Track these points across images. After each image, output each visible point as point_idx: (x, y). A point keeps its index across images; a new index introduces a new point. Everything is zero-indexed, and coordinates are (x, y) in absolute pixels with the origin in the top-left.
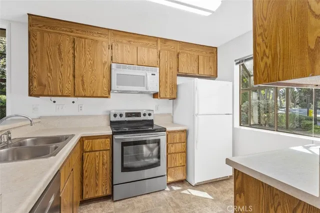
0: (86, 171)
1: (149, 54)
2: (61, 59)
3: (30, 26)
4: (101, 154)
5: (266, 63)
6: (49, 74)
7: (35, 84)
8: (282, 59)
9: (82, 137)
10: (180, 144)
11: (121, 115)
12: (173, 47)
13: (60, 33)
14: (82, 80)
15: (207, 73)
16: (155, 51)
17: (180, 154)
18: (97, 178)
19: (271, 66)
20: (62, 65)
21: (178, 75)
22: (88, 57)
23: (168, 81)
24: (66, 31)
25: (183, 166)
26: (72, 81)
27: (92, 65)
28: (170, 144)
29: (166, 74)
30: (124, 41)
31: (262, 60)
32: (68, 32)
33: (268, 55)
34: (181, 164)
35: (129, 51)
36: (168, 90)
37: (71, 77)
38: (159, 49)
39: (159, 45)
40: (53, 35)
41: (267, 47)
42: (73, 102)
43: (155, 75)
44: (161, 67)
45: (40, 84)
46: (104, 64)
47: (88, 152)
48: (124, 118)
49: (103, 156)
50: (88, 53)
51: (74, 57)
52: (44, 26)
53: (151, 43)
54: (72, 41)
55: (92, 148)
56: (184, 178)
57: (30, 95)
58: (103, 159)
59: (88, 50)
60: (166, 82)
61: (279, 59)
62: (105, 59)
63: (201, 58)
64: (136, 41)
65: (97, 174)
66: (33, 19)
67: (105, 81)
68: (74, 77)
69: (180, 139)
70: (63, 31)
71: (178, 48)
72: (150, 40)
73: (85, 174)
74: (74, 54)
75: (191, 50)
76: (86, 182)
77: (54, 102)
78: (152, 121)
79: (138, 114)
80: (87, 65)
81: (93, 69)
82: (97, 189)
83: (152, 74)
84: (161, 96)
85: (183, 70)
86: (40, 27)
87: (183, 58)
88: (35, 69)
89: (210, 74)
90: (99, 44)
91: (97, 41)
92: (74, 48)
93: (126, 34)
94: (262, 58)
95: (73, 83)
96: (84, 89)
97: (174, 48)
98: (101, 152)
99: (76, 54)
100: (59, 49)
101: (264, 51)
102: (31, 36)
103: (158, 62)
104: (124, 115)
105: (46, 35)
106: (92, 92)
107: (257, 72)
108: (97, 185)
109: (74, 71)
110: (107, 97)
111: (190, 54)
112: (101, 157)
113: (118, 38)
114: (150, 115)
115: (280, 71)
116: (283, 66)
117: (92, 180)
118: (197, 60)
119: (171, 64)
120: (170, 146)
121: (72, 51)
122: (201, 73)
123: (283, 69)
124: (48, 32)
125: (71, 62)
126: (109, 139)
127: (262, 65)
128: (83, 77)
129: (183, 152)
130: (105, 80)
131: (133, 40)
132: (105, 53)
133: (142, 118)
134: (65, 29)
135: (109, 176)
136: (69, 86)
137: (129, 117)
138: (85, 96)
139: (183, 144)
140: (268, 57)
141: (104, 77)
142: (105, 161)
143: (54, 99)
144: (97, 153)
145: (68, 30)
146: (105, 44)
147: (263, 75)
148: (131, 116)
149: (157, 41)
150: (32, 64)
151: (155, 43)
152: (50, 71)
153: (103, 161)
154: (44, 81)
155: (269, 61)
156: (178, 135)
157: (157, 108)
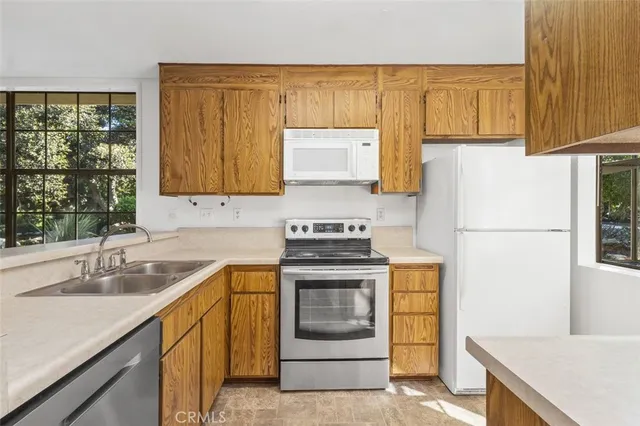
0: (235, 327)
1: (358, 101)
2: (203, 131)
3: (162, 82)
4: (260, 300)
5: (550, 96)
6: (187, 158)
7: (168, 175)
8: (583, 81)
9: (229, 266)
10: (423, 295)
11: (305, 229)
12: (412, 81)
13: (201, 87)
14: (235, 165)
15: (501, 130)
16: (371, 95)
17: (422, 317)
18: (252, 344)
19: (560, 102)
20: (205, 141)
21: (425, 141)
22: (245, 121)
23: (401, 155)
24: (211, 82)
25: (428, 344)
26: (220, 166)
27: (251, 136)
28: (399, 292)
29: (396, 142)
30: (308, 84)
31: (541, 88)
32: (214, 82)
33: (553, 75)
34: (424, 339)
35: (317, 103)
36: (401, 174)
37: (219, 160)
38: (381, 88)
39: (380, 81)
40: (192, 92)
41: (551, 53)
42: (223, 204)
43: (369, 144)
44: (385, 128)
45: (174, 175)
46: (271, 132)
47: (237, 293)
48: (310, 235)
49: (263, 304)
50: (244, 114)
51: (223, 124)
52: (180, 79)
53: (362, 79)
54: (220, 96)
55: (244, 286)
56: (433, 372)
57: (162, 193)
58: (264, 309)
59: (245, 109)
60: (396, 158)
61: (576, 81)
62: (273, 123)
63: (485, 96)
64: (333, 79)
65: (253, 336)
66: (166, 71)
67: (274, 163)
68: (223, 159)
69: (423, 283)
70: (207, 82)
71: (426, 81)
72: (361, 73)
73: (234, 333)
74: (222, 119)
75: (459, 82)
76: (235, 347)
77: (195, 204)
78: (367, 242)
79: (338, 228)
80: (242, 136)
81: (253, 142)
82: (253, 361)
83: (364, 144)
84: (386, 190)
85: (438, 128)
86: (174, 82)
87: (436, 102)
88: (167, 152)
89: (511, 131)
90: (263, 95)
91: (259, 92)
92: (222, 109)
93: (314, 70)
94: (542, 83)
95: (220, 170)
96: (237, 180)
97: (415, 82)
98: (260, 296)
99: (225, 120)
100: (201, 114)
101: (546, 64)
102: (163, 99)
103: (379, 117)
104: (311, 228)
105: (183, 93)
106: (251, 185)
107: (532, 120)
108: (253, 355)
109: (223, 150)
110: (277, 194)
111: (456, 90)
112: (260, 305)
113: (297, 80)
114: (362, 228)
115: (579, 114)
116: (587, 100)
117: (245, 345)
118: (475, 103)
119: (408, 118)
120: (397, 296)
121: (219, 116)
122: (486, 130)
123: (586, 106)
124: (185, 88)
125: (218, 134)
126: (273, 273)
127: (542, 100)
128: (236, 159)
129: (430, 314)
130: (272, 162)
131: (324, 79)
132: (273, 111)
133: (346, 235)
134: (210, 79)
135: (273, 342)
136: (214, 176)
137: (320, 231)
138: (239, 193)
139: (429, 294)
140: (554, 81)
141: (271, 156)
142: (267, 312)
143: (195, 198)
144: (253, 297)
145: (215, 79)
146: (273, 94)
147: (543, 128)
148: (324, 231)
149: (376, 73)
150: (164, 144)
151: (372, 77)
152: (188, 152)
153: (263, 313)
154: (180, 171)
155: (556, 89)
156: (417, 275)
157: (380, 215)
